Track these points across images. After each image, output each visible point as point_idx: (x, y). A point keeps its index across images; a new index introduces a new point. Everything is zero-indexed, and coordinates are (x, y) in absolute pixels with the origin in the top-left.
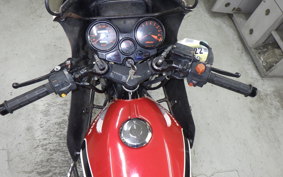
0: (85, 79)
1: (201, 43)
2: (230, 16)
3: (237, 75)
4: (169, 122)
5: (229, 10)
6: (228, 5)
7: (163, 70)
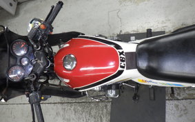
0: (37, 86)
1: (31, 23)
2: (19, 4)
3: (53, 7)
4: (67, 45)
5: (15, 4)
6: (11, 5)
7: (41, 45)
